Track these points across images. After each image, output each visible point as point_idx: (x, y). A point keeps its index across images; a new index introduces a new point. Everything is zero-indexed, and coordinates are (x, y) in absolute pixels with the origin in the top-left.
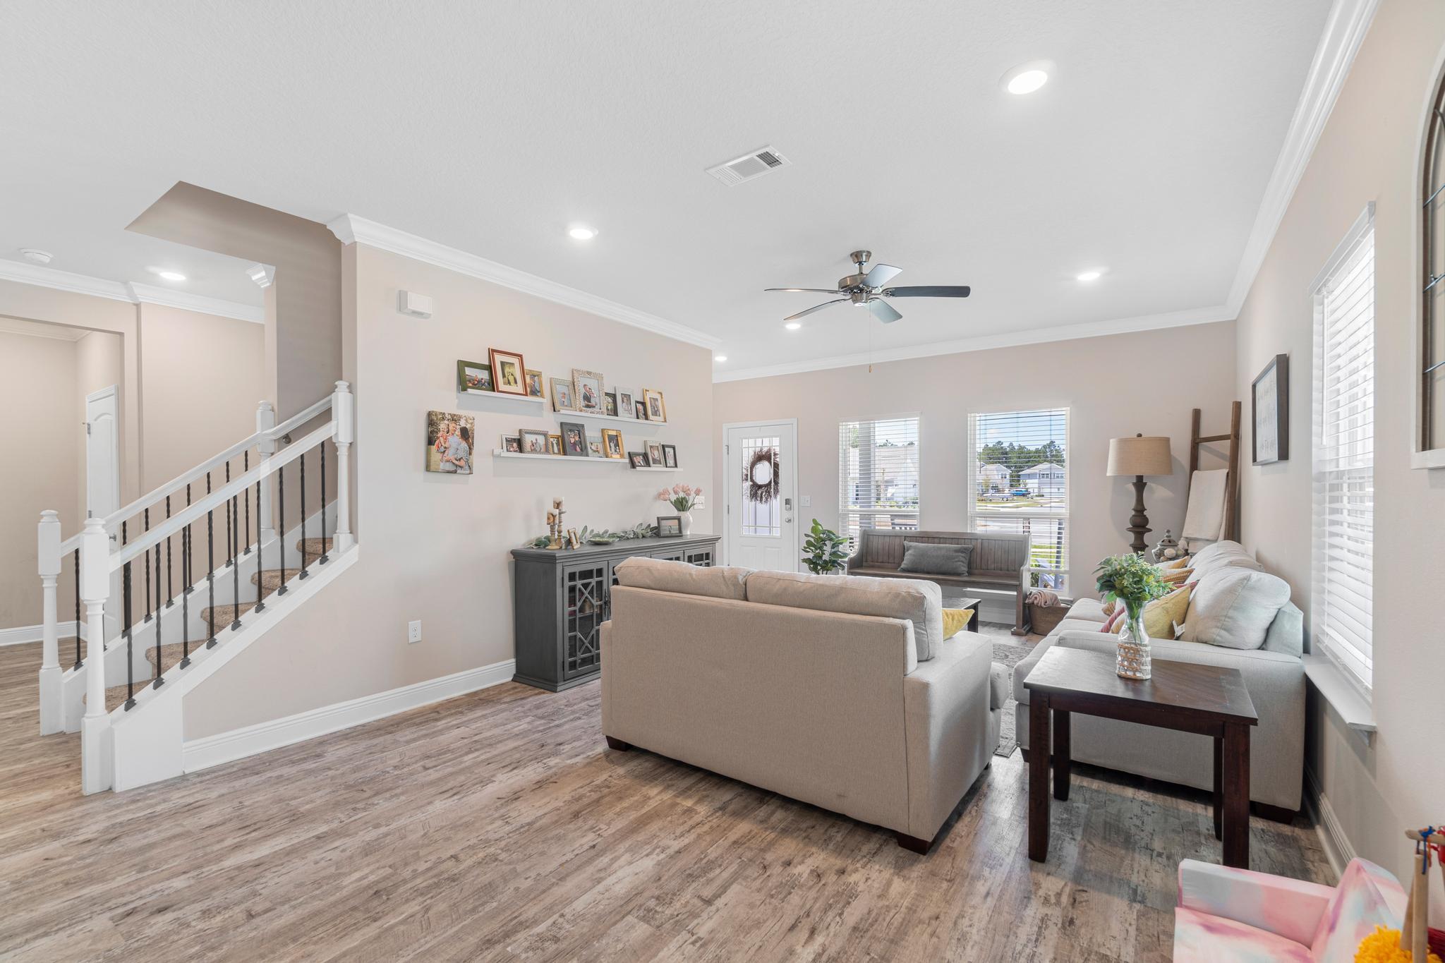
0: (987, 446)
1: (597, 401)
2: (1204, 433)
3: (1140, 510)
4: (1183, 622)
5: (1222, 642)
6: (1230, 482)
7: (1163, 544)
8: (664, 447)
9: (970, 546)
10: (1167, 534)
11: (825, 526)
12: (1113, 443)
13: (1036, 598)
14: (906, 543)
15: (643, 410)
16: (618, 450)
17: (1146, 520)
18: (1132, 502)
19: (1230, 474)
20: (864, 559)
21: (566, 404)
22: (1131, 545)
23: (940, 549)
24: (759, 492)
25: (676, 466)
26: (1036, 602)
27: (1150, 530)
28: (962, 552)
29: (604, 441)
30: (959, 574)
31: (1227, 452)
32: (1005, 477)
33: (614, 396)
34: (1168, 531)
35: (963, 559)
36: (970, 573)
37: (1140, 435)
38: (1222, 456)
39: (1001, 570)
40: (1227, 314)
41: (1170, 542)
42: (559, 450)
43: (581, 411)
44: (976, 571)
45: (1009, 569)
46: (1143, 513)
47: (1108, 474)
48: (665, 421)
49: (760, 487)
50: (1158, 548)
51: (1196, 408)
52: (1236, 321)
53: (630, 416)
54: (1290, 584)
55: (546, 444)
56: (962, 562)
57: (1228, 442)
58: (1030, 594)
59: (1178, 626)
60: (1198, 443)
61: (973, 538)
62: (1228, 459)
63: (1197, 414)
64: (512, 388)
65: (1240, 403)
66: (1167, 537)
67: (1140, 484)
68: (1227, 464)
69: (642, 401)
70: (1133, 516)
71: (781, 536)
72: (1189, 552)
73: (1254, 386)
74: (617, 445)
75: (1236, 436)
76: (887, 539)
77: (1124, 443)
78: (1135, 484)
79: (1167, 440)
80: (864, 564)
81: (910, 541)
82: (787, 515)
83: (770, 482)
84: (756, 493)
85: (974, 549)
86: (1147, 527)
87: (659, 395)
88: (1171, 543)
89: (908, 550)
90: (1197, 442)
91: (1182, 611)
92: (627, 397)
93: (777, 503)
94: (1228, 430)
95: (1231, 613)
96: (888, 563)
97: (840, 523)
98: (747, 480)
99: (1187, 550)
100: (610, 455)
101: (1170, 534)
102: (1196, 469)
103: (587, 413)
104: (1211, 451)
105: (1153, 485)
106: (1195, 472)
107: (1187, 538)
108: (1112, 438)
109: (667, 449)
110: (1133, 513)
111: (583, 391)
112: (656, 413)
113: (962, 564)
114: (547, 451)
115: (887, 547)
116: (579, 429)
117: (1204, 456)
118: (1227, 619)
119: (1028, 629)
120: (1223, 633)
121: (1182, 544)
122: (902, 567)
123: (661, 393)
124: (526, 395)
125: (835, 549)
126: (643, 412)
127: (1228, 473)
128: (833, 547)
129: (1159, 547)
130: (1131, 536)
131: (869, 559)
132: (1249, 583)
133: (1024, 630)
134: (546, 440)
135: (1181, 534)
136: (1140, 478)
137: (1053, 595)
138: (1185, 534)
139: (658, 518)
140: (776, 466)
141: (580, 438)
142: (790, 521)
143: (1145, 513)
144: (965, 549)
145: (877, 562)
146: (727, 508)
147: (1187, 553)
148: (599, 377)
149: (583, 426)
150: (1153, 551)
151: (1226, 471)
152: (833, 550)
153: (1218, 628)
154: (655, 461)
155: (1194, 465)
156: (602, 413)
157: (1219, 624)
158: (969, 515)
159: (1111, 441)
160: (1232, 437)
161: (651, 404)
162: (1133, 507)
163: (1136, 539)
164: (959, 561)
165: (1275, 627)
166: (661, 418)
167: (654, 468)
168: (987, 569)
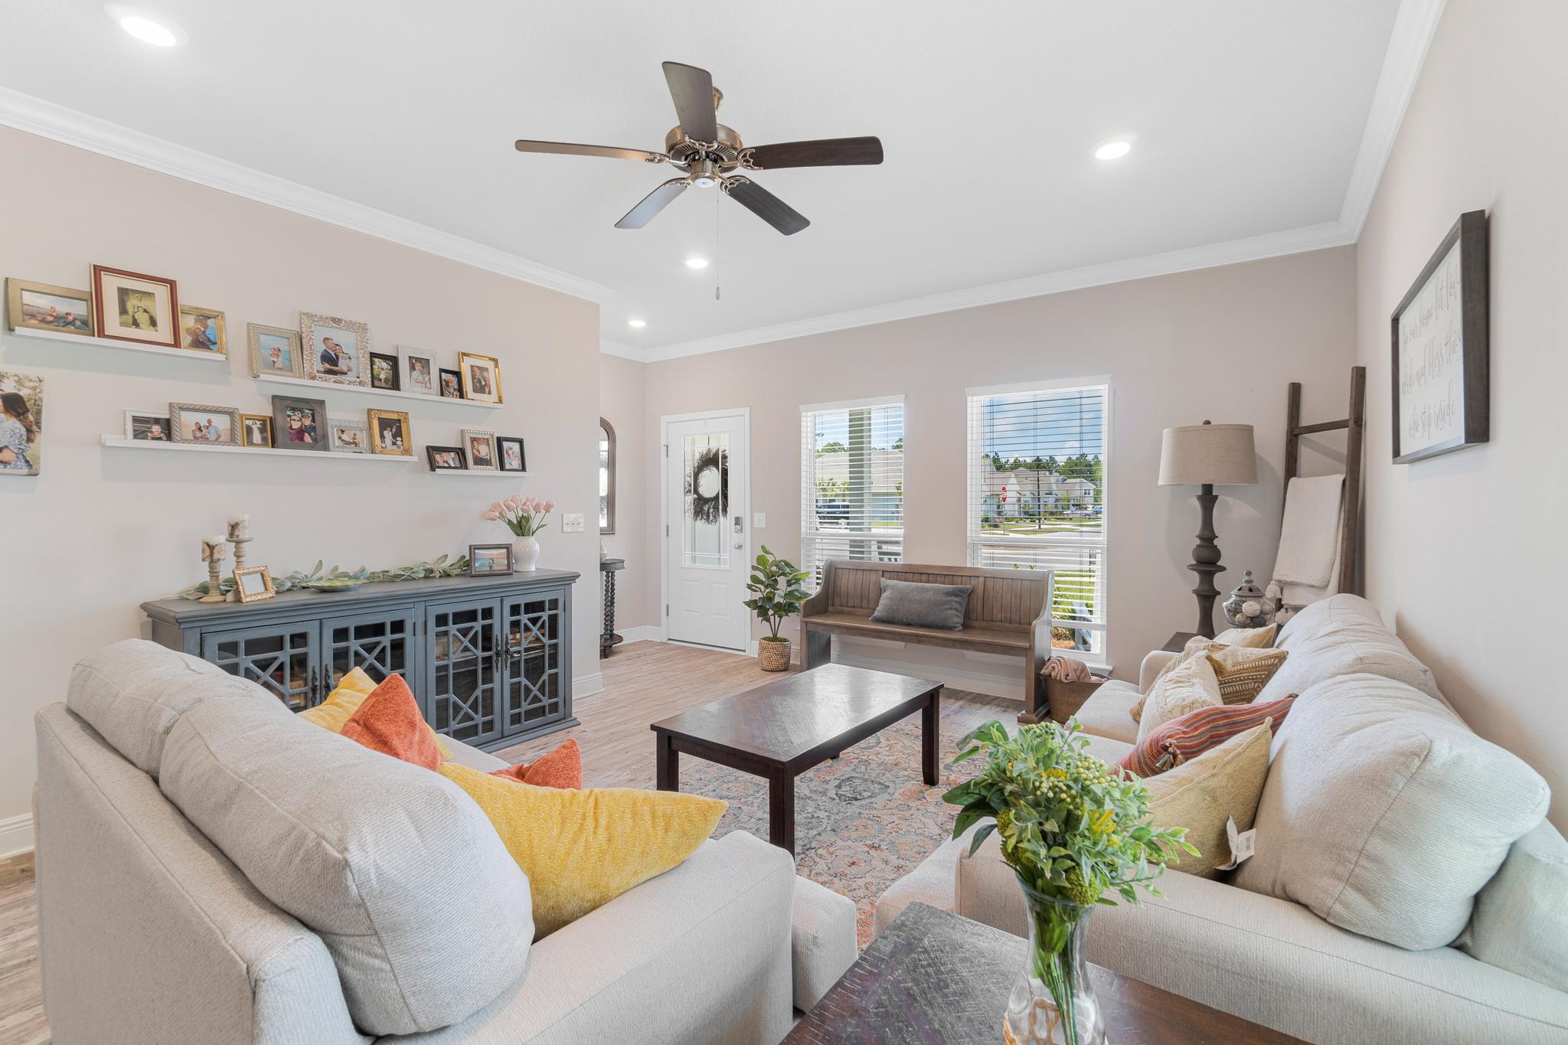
0: (1070, 458)
1: (353, 363)
2: (1305, 421)
3: (1208, 537)
4: (1251, 827)
5: (1350, 923)
6: (1347, 495)
7: (1240, 593)
8: (500, 440)
9: (968, 586)
10: (1246, 578)
11: (779, 554)
12: (1167, 434)
13: (1054, 668)
14: (884, 581)
15: (453, 383)
16: (399, 443)
17: (1217, 554)
18: (1197, 525)
19: (1347, 483)
20: (830, 602)
21: (279, 365)
22: (1194, 591)
23: (926, 590)
24: (707, 508)
25: (524, 469)
26: (1053, 674)
27: (1223, 569)
28: (956, 595)
29: (370, 428)
30: (949, 628)
31: (1343, 449)
32: (1089, 494)
33: (393, 361)
34: (1249, 573)
35: (957, 606)
36: (966, 626)
37: (1208, 423)
38: (1333, 455)
39: (1010, 622)
40: (1342, 234)
41: (1251, 590)
42: (264, 439)
43: (313, 378)
44: (976, 624)
45: (1022, 621)
46: (1213, 543)
47: (1161, 483)
48: (501, 401)
49: (707, 501)
50: (1231, 600)
51: (1291, 382)
52: (1355, 246)
53: (425, 390)
54: (1545, 778)
55: (232, 430)
56: (956, 609)
57: (1344, 433)
58: (1049, 660)
59: (1239, 832)
60: (1296, 436)
61: (974, 574)
62: (1345, 461)
63: (1295, 390)
64: (146, 333)
65: (1364, 369)
66: (1246, 582)
67: (1208, 498)
68: (1344, 467)
69: (456, 370)
70: (1198, 546)
71: (730, 567)
72: (1283, 603)
73: (1395, 321)
74: (398, 434)
75: (1357, 422)
76: (860, 574)
77: (1183, 435)
78: (1200, 498)
79: (1249, 430)
80: (831, 608)
81: (890, 579)
82: (737, 539)
83: (718, 494)
84: (702, 510)
85: (973, 589)
86: (1218, 564)
87: (492, 363)
88: (1253, 592)
89: (884, 592)
90: (1295, 433)
91: (1251, 792)
92: (420, 363)
93: (725, 522)
94: (1344, 413)
95: (1376, 846)
96: (861, 608)
97: (802, 551)
98: (690, 491)
99: (1280, 600)
100: (378, 449)
101: (1252, 577)
102: (1295, 476)
103: (330, 382)
104: (1315, 446)
105: (1230, 500)
106: (1293, 480)
107: (1280, 581)
108: (1165, 428)
109: (506, 445)
110: (1198, 542)
111: (320, 348)
112: (481, 387)
113: (954, 612)
114: (233, 441)
115: (860, 584)
116: (314, 407)
117: (1305, 454)
118: (1363, 862)
119: (1044, 711)
120: (1352, 896)
121: (1271, 591)
122: (875, 615)
123: (495, 360)
124: (177, 344)
125: (793, 587)
126: (456, 387)
127: (1344, 481)
128: (789, 584)
129: (1234, 598)
130: (1195, 578)
131: (837, 601)
132: (1428, 766)
133: (1036, 716)
134: (232, 421)
135: (1272, 575)
136: (1208, 489)
137: (1079, 664)
138: (1276, 576)
139: (470, 546)
140: (725, 473)
141: (313, 420)
142: (740, 547)
143: (1216, 542)
144: (961, 591)
145: (847, 606)
146: (665, 529)
147: (1279, 605)
148: (361, 328)
149: (322, 403)
150: (1225, 604)
151: (1341, 477)
152: (789, 589)
153: (1339, 878)
154: (480, 461)
155: (1291, 469)
156: (361, 383)
157: (1340, 870)
158: (968, 541)
159: (1165, 431)
160: (1351, 423)
161: (473, 377)
162: (1197, 533)
163: (1202, 582)
164: (951, 609)
165: (1500, 895)
166: (494, 397)
167: (474, 470)
168: (992, 621)
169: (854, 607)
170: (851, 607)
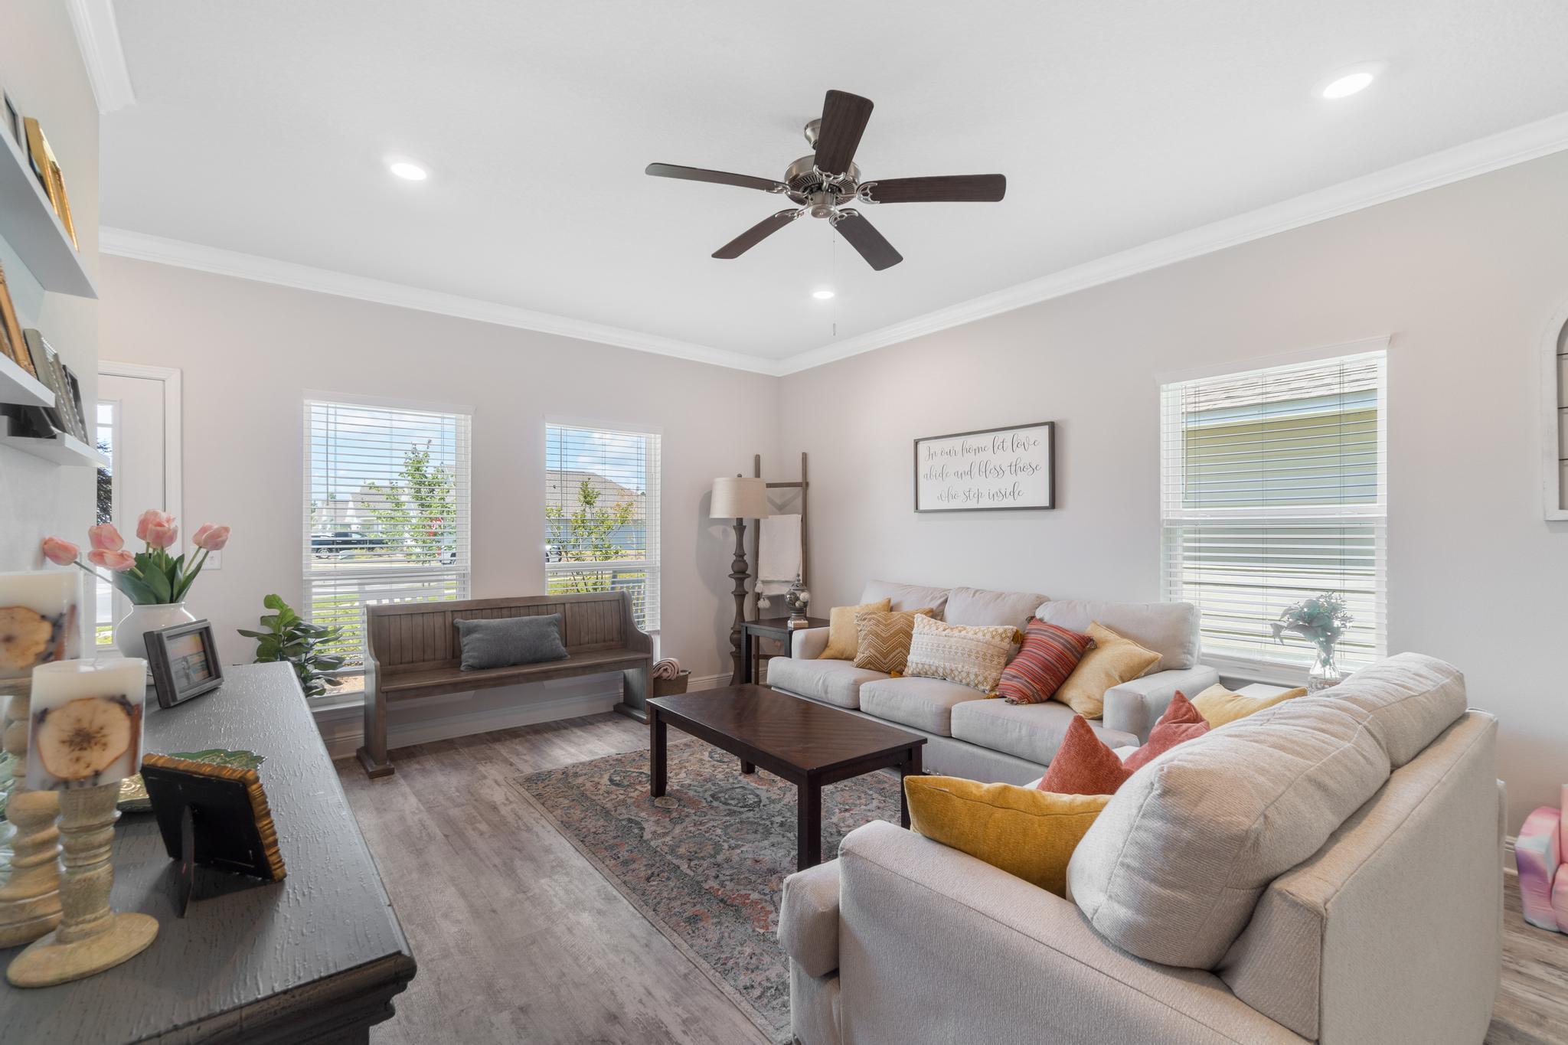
3: (741, 554)
9: (558, 615)
17: (746, 566)
22: (733, 593)
37: (740, 476)
39: (597, 642)
45: (606, 639)
46: (744, 559)
47: (716, 516)
51: (757, 453)
52: (782, 378)
57: (798, 490)
63: (758, 459)
65: (806, 454)
67: (740, 527)
70: (735, 561)
73: (917, 443)
76: (419, 620)
78: (735, 527)
81: (467, 619)
86: (747, 572)
96: (424, 661)
110: (735, 558)
115: (420, 634)
121: (759, 587)
122: (466, 663)
127: (801, 518)
130: (733, 583)
135: (757, 577)
136: (739, 521)
138: (760, 577)
151: (799, 516)
160: (804, 485)
162: (734, 552)
163: (738, 586)
168: (580, 644)
169: (412, 662)
170: (408, 663)
